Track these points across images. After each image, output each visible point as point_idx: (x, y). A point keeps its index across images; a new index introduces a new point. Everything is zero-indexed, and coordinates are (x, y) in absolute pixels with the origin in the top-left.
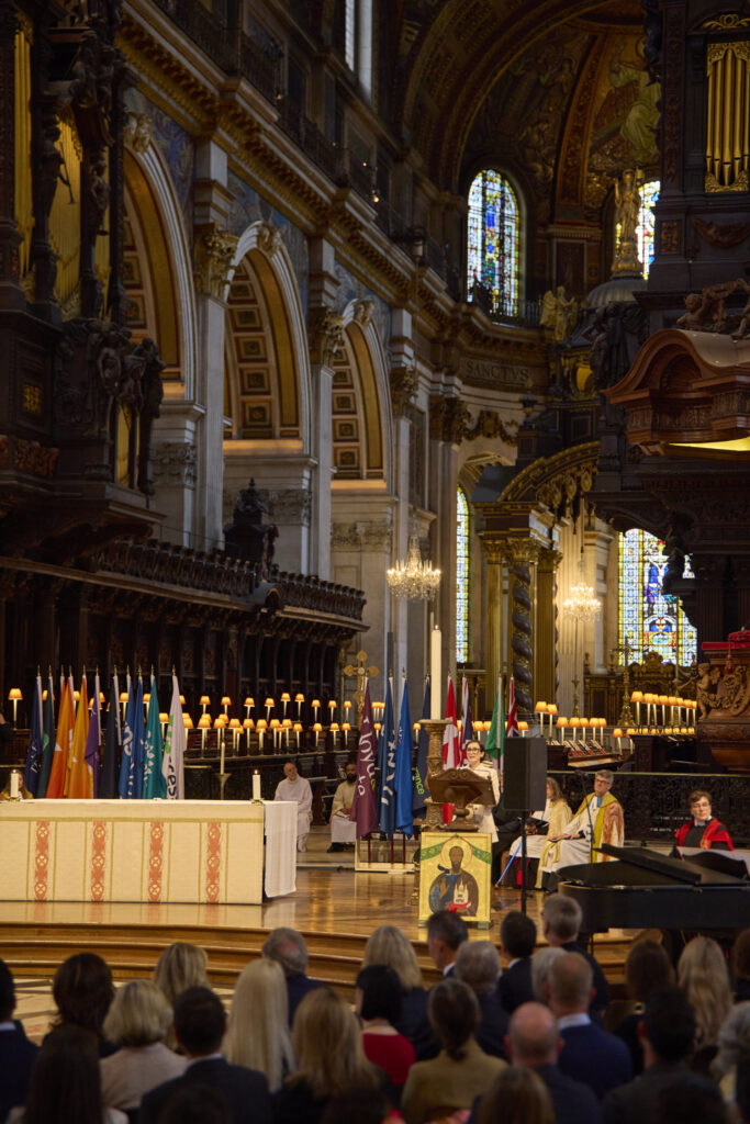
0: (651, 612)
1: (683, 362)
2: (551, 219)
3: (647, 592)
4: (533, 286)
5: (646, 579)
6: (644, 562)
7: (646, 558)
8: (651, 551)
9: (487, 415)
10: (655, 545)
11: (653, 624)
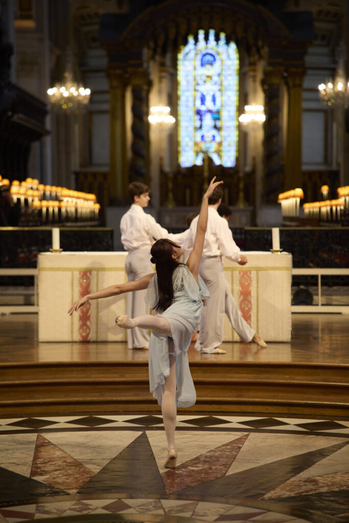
0: (201, 127)
3: (198, 113)
5: (198, 102)
6: (196, 90)
7: (198, 88)
8: (200, 82)
10: (204, 78)
11: (203, 137)
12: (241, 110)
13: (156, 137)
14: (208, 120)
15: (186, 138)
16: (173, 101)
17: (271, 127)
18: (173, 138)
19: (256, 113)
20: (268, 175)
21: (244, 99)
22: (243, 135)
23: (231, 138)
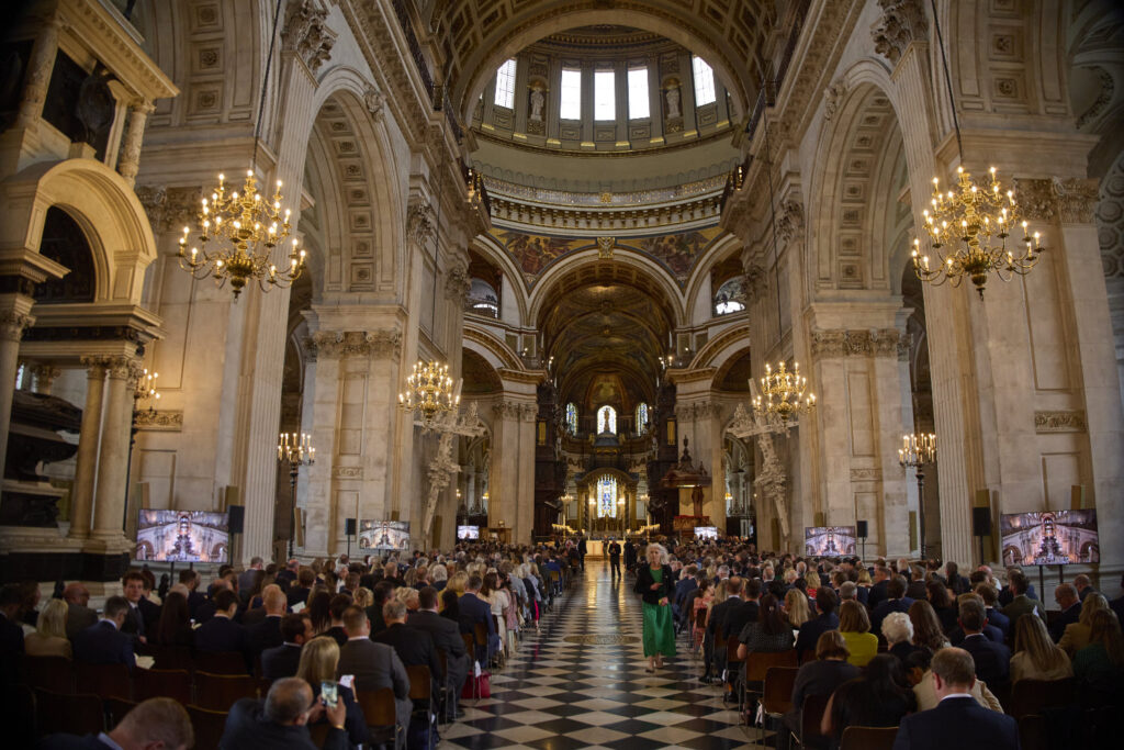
1: (674, 475)
2: (583, 414)
4: (580, 429)
9: (570, 459)
12: (618, 500)
13: (591, 509)
14: (607, 503)
15: (600, 509)
16: (596, 497)
17: (627, 504)
18: (595, 509)
19: (622, 501)
20: (627, 521)
21: (618, 497)
22: (618, 508)
23: (614, 508)
